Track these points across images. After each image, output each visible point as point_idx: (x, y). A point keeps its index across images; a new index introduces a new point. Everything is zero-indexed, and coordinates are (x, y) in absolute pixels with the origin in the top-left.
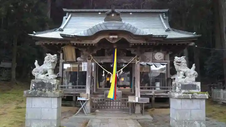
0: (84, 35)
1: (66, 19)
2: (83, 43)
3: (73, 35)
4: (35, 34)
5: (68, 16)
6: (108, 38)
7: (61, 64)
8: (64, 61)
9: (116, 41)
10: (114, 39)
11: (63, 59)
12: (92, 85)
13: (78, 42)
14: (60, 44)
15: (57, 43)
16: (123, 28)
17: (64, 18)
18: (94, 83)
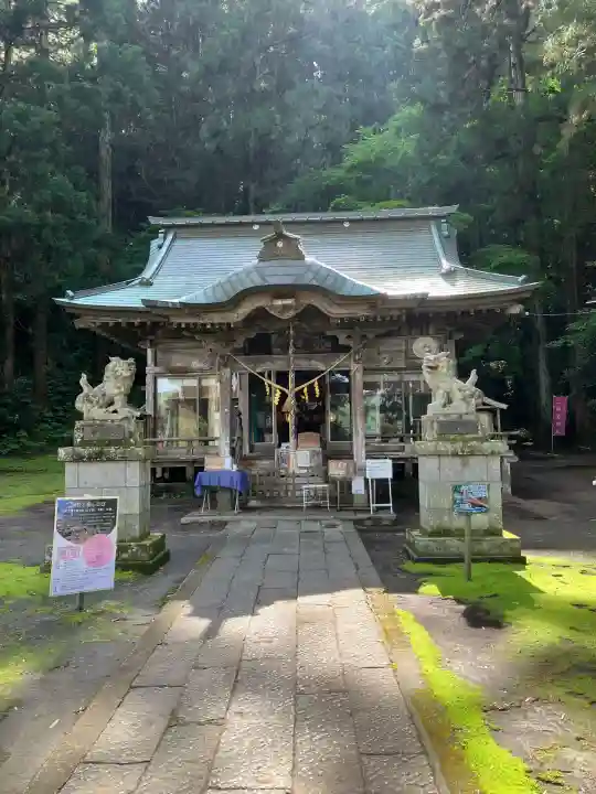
0: (204, 301)
1: (160, 247)
2: (206, 321)
3: (176, 301)
4: (72, 298)
5: (165, 238)
6: (272, 307)
7: (149, 379)
8: (158, 369)
9: (292, 313)
10: (285, 308)
11: (156, 365)
12: (238, 434)
13: (191, 321)
14: (145, 323)
15: (137, 321)
16: (308, 279)
17: (154, 244)
18: (242, 429)
